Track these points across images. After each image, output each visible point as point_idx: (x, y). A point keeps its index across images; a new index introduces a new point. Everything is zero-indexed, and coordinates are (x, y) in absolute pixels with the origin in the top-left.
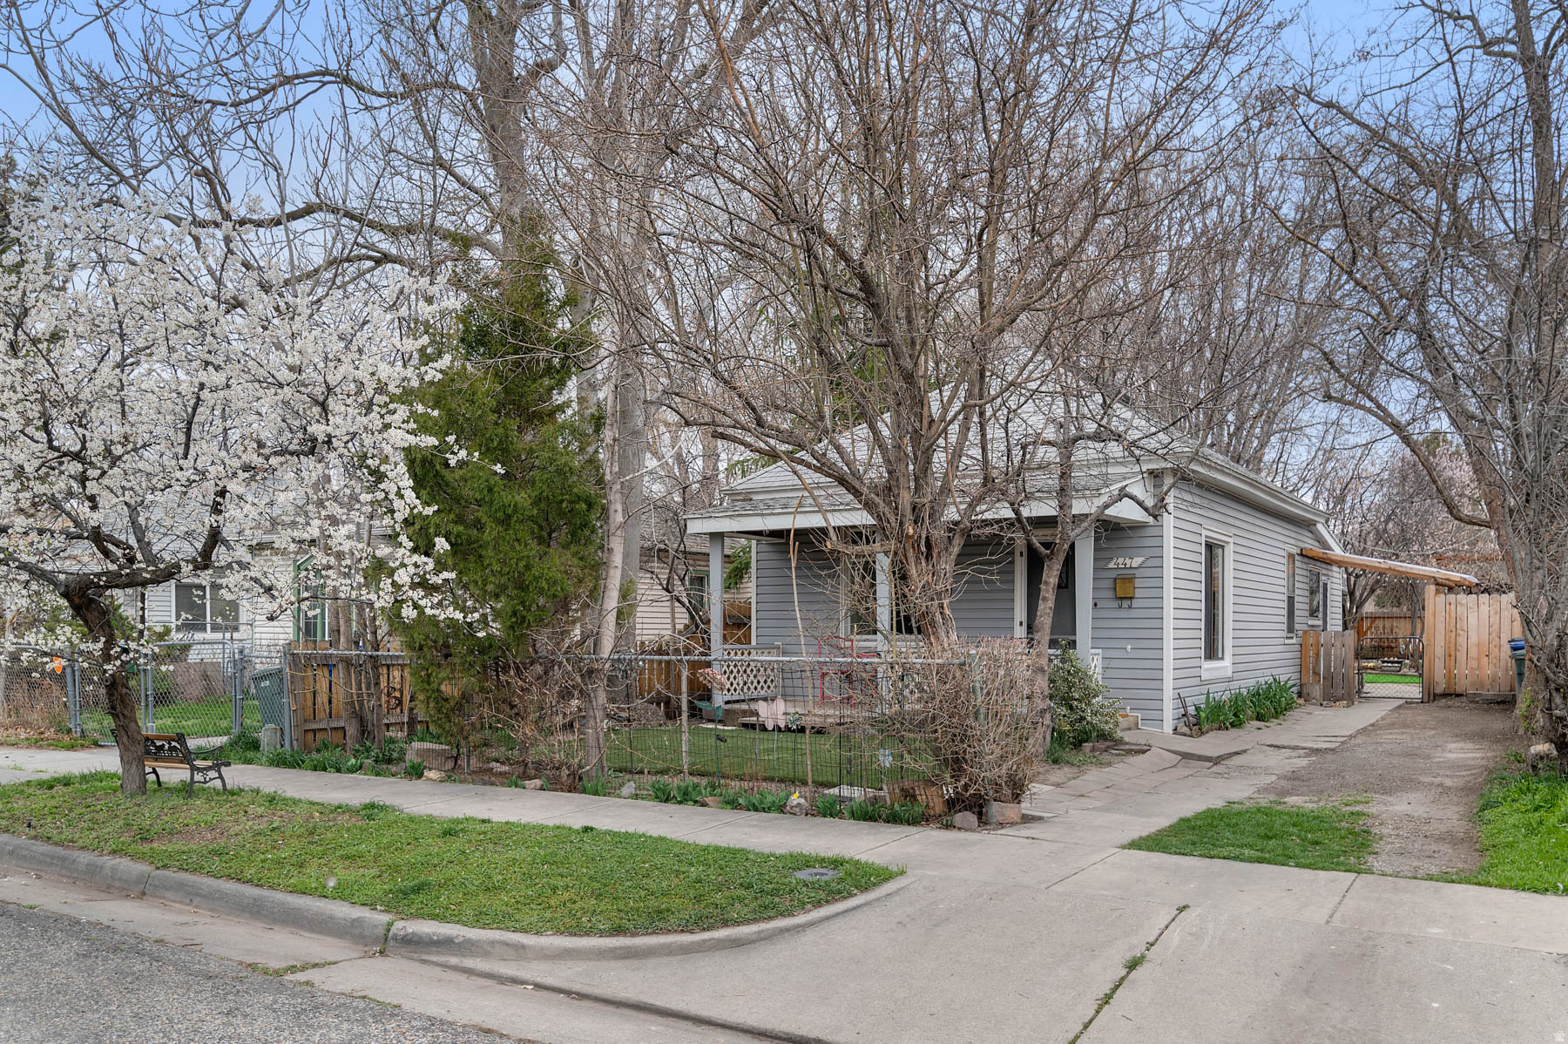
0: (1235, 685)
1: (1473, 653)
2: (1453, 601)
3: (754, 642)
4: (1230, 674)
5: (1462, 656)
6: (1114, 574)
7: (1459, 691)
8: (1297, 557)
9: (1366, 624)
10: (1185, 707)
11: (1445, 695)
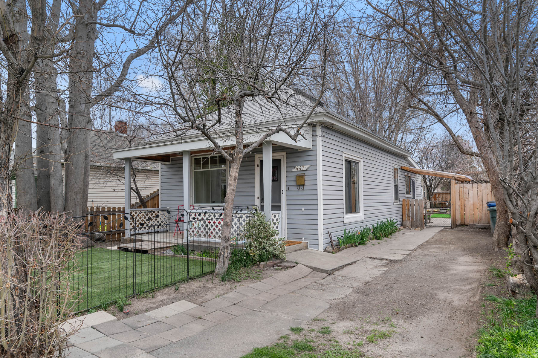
0: (365, 224)
1: (472, 207)
2: (462, 187)
3: (160, 207)
4: (362, 219)
5: (467, 209)
6: (296, 174)
7: (466, 223)
8: (399, 170)
9: (437, 196)
10: (331, 237)
11: (461, 225)
